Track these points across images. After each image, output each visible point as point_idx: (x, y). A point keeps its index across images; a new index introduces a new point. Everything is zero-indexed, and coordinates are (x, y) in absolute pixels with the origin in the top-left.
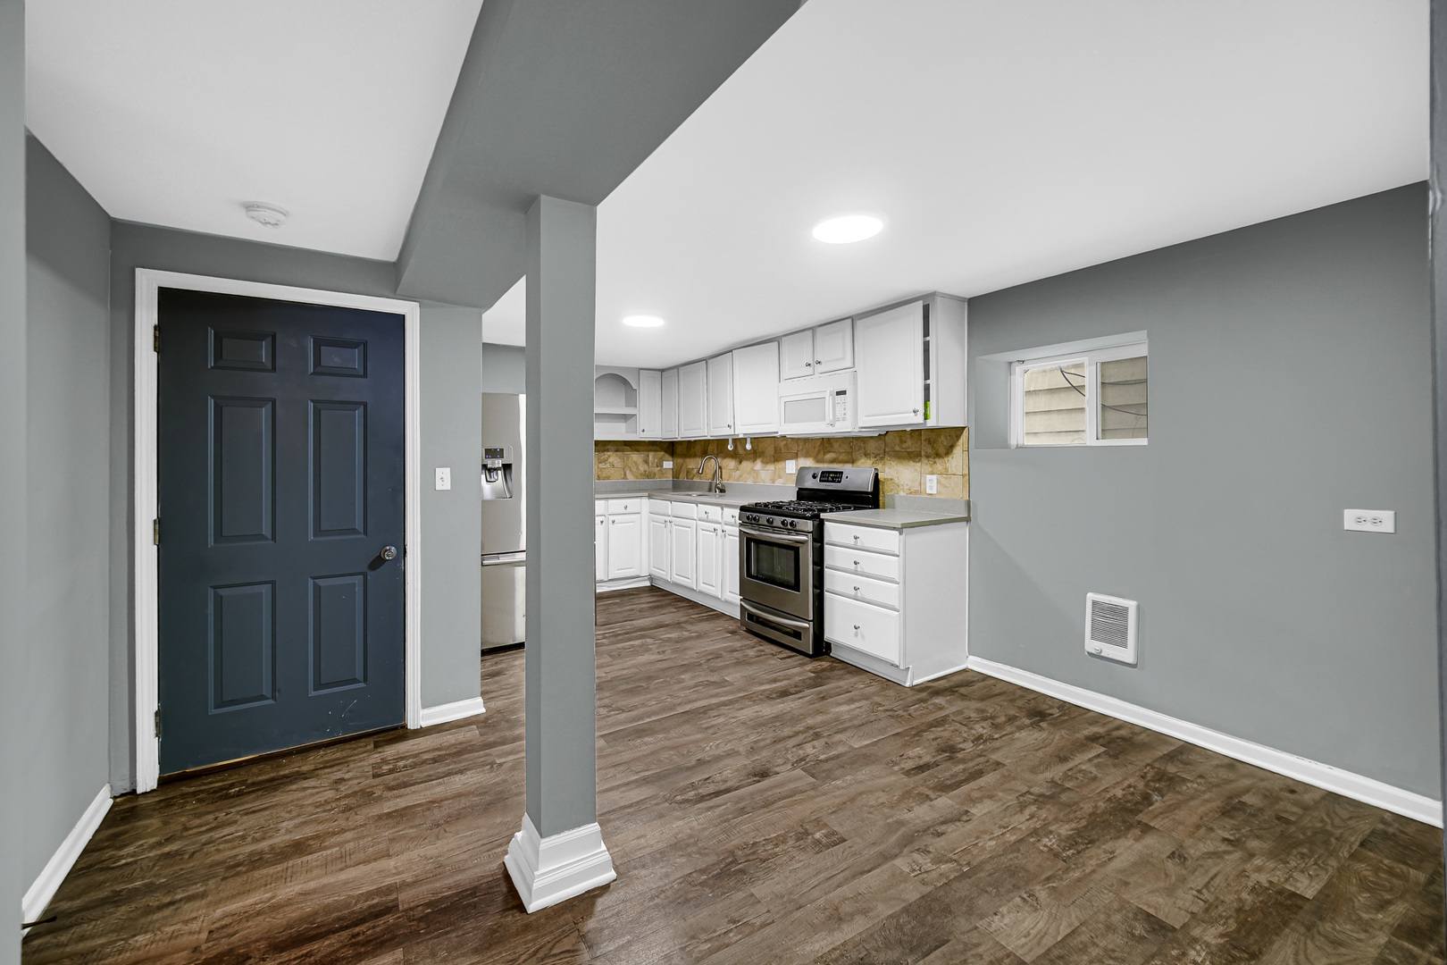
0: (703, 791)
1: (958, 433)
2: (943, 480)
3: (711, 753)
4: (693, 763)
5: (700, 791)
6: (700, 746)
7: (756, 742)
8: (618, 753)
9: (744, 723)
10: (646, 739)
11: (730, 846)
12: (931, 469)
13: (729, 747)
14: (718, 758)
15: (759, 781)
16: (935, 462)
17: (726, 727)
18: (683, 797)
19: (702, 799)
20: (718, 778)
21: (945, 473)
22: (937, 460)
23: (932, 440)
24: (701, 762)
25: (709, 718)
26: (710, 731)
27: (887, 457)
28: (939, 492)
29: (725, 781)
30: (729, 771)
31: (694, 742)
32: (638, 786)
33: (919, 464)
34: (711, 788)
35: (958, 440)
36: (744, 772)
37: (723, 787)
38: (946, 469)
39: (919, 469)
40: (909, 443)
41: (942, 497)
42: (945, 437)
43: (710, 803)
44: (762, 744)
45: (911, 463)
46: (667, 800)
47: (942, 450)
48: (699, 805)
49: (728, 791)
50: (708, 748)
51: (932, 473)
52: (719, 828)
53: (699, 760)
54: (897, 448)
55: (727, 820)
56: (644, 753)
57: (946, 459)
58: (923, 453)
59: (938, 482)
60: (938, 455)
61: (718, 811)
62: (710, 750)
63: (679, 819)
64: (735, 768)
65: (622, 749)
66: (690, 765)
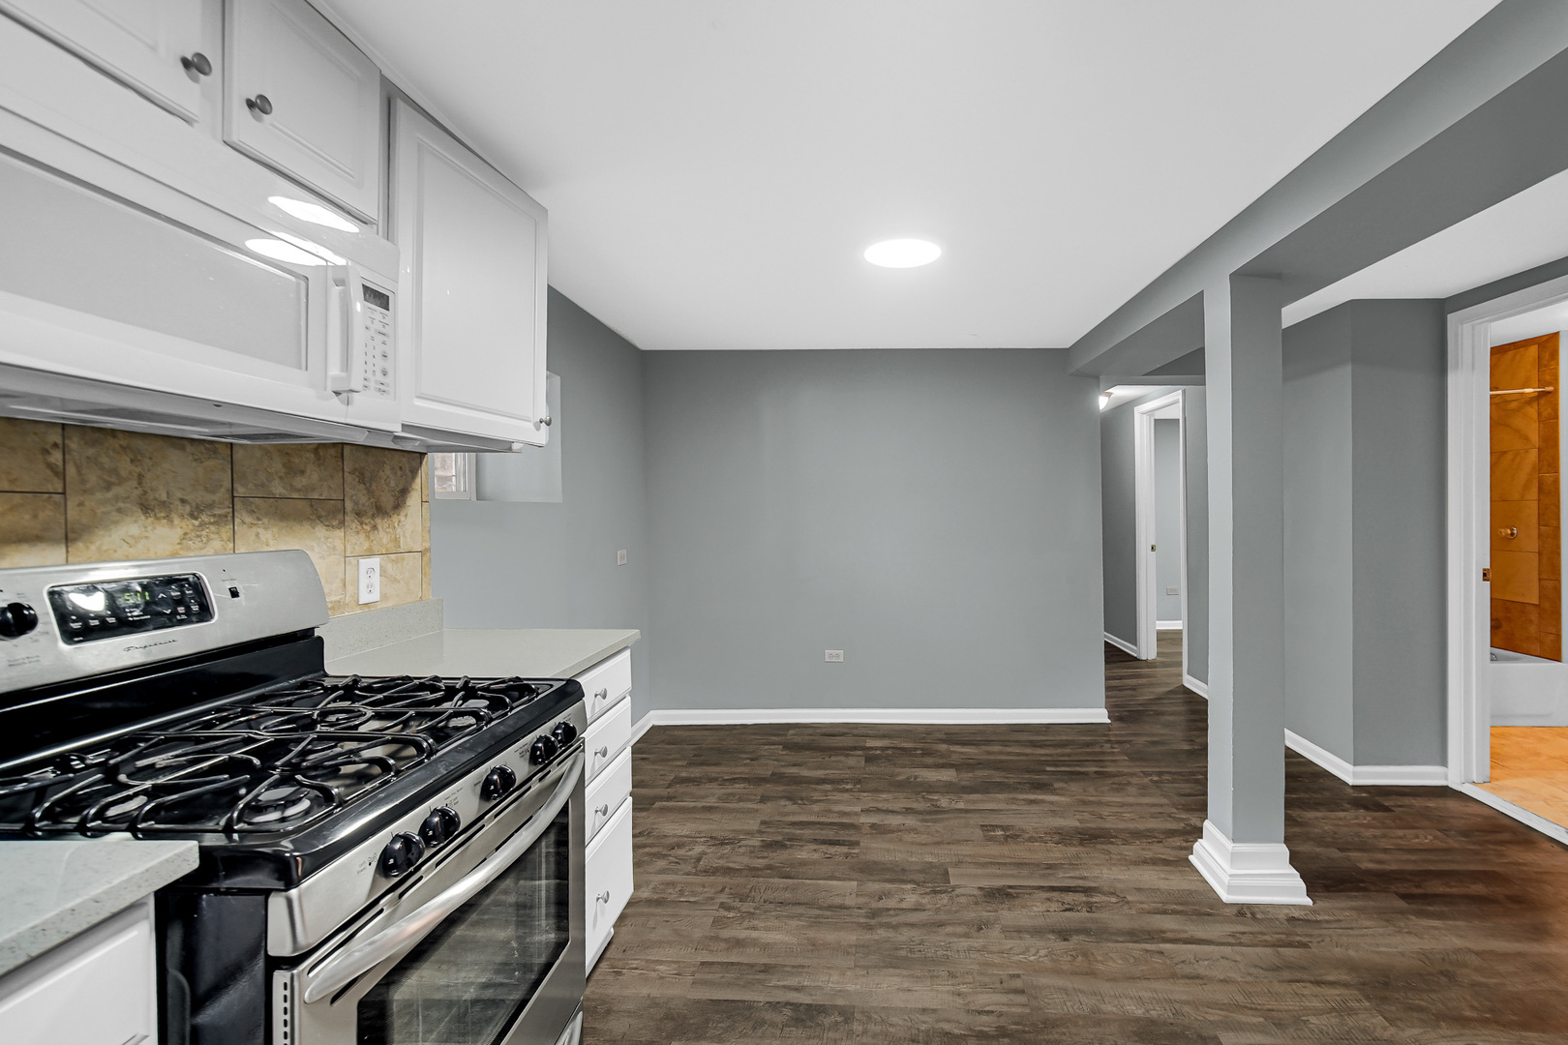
0: (1081, 898)
1: (414, 464)
2: (389, 566)
3: (1042, 943)
4: (1075, 939)
5: (1084, 899)
6: (1053, 960)
7: (966, 935)
8: (1195, 1004)
9: (952, 975)
10: (1140, 1012)
11: (1081, 849)
12: (366, 545)
13: (1009, 944)
14: (1038, 932)
15: (1010, 887)
16: (375, 527)
17: (987, 979)
18: (1108, 899)
19: (1087, 891)
20: (1054, 906)
21: (394, 551)
22: (378, 521)
23: (368, 474)
24: (1064, 934)
25: (1001, 1014)
26: (1018, 984)
27: (242, 516)
28: (384, 597)
29: (1048, 899)
30: (1036, 910)
31: (1058, 972)
32: (1164, 932)
33: (340, 533)
34: (1070, 898)
35: (414, 478)
36: (1017, 902)
37: (1055, 894)
38: (396, 540)
39: (339, 544)
40: (313, 475)
41: (390, 604)
42: (392, 469)
43: (1080, 883)
44: (960, 930)
45: (321, 531)
46: (1128, 902)
47: (387, 500)
48: (1093, 885)
49: (1053, 889)
50: (1043, 952)
51: (370, 554)
52: (1084, 861)
53: (1065, 940)
54: (278, 489)
55: (1070, 864)
56: (1145, 983)
57: (395, 518)
58: (349, 505)
59: (383, 572)
60: (380, 511)
61: (1077, 873)
62: (1039, 951)
63: (1119, 881)
64: (1024, 911)
65: (1186, 1009)
66: (1082, 937)
